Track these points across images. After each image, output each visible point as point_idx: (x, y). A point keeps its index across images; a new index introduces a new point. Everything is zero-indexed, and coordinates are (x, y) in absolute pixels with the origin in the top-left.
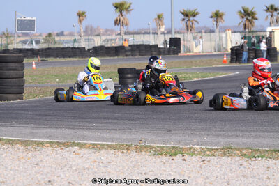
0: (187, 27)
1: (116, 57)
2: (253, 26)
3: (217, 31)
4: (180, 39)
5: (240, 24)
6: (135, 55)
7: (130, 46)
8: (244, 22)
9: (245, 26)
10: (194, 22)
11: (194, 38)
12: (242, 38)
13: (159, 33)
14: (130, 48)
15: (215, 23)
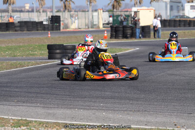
0: (65, 6)
1: (8, 32)
2: (120, 6)
3: (90, 10)
4: (59, 17)
5: (109, 4)
6: (24, 31)
7: (19, 22)
8: (112, 3)
9: (113, 6)
10: (71, 2)
11: (71, 16)
12: (110, 17)
13: (41, 11)
14: (19, 24)
15: (88, 3)
